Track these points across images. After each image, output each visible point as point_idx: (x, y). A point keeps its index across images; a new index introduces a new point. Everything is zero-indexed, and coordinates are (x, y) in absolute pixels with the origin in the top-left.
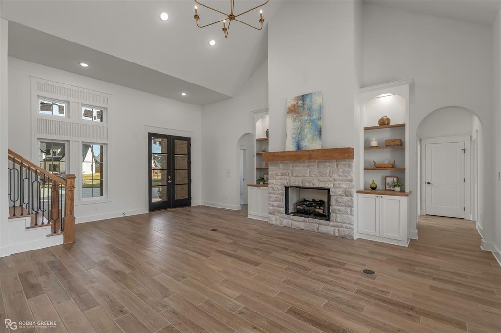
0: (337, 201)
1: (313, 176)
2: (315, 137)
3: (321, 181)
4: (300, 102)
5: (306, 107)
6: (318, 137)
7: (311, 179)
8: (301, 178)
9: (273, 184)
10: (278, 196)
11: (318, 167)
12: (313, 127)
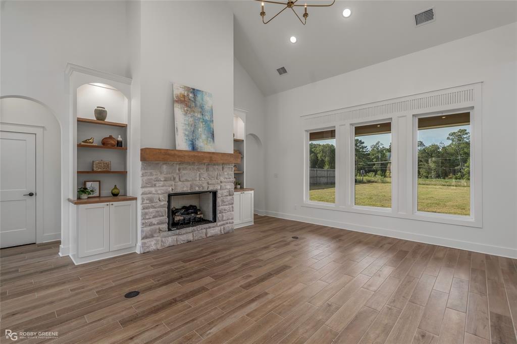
0: (223, 201)
1: (203, 179)
2: (209, 139)
3: (211, 184)
4: (191, 95)
5: (198, 104)
6: (211, 140)
7: (201, 183)
8: (190, 183)
9: (150, 193)
10: (159, 209)
11: (207, 170)
12: (207, 128)
